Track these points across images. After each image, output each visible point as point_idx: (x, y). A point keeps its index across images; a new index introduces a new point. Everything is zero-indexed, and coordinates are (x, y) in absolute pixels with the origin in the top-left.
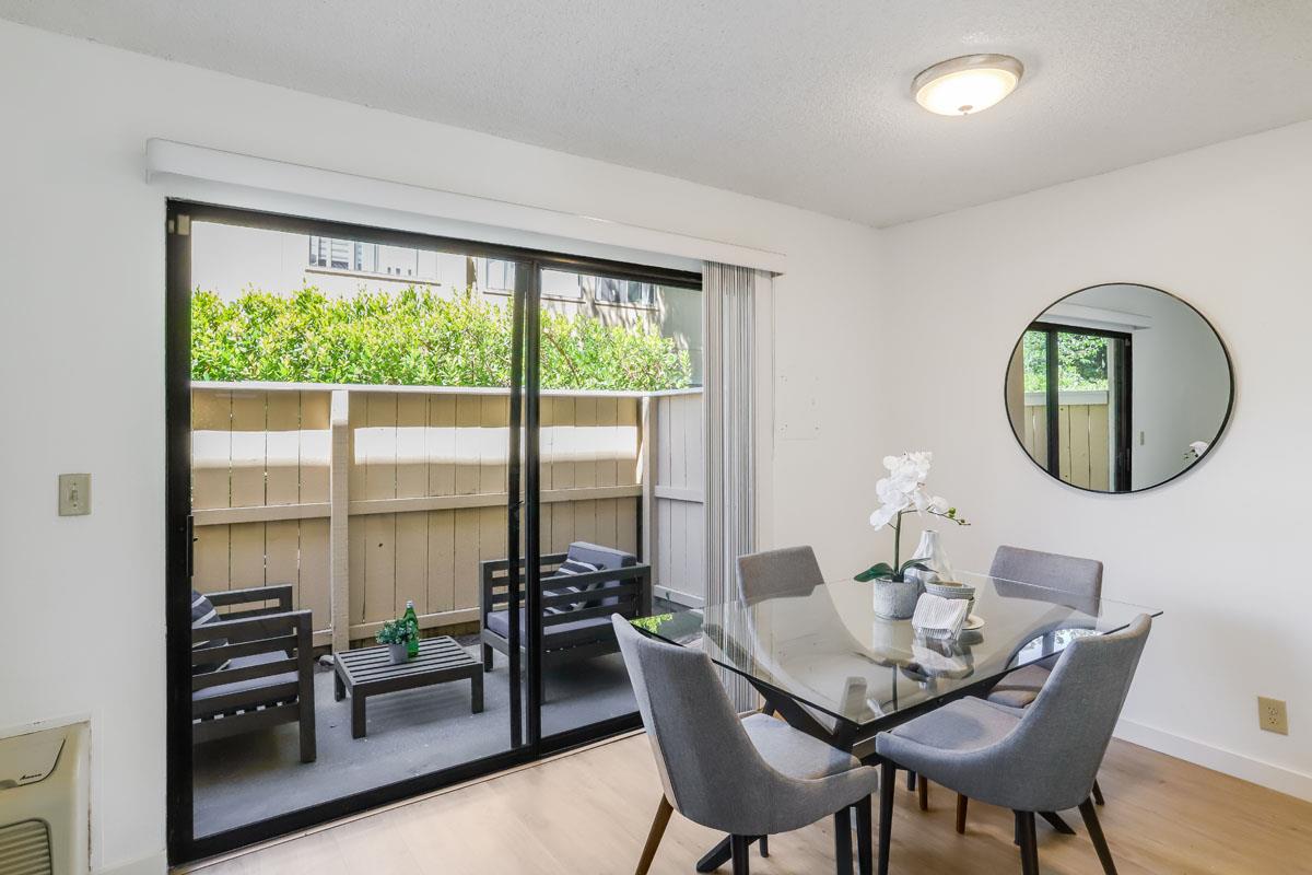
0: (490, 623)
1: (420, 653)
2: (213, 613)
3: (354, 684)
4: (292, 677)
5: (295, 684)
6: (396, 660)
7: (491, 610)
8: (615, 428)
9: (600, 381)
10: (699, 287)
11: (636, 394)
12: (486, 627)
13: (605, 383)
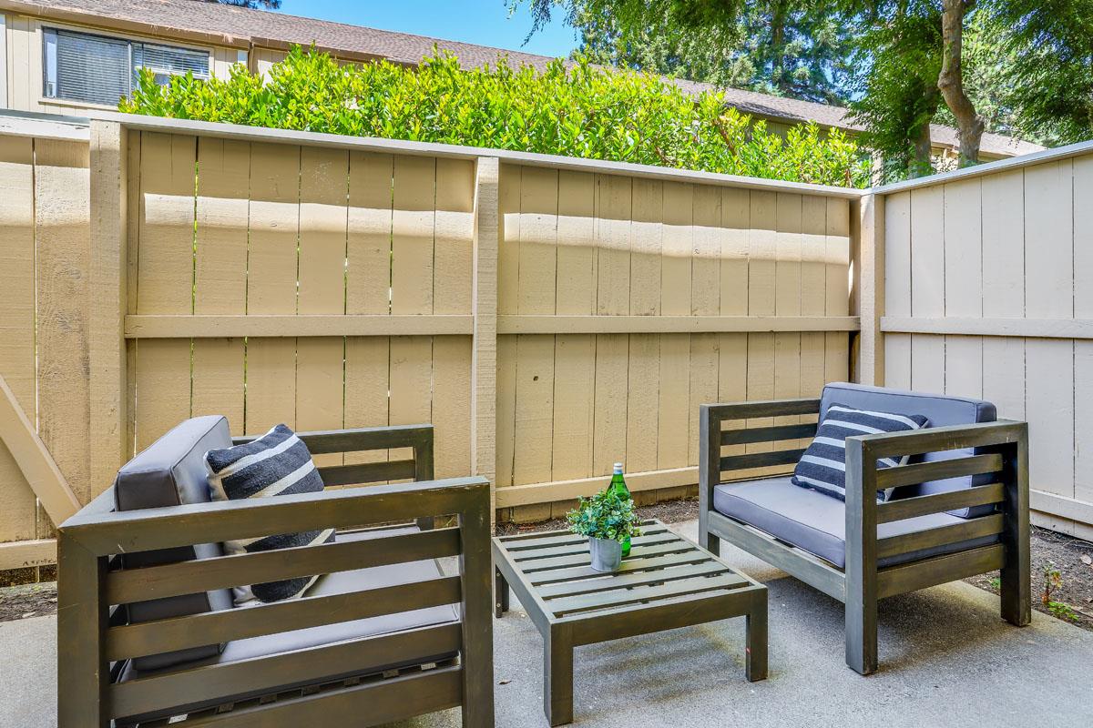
0: (718, 502)
1: (634, 552)
2: (308, 467)
3: (553, 620)
4: (451, 613)
5: (457, 629)
6: (604, 564)
7: (719, 483)
12: (711, 507)
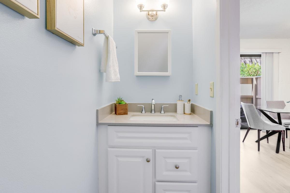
8: (247, 84)
9: (244, 75)
10: (261, 57)
11: (252, 77)
13: (245, 75)
